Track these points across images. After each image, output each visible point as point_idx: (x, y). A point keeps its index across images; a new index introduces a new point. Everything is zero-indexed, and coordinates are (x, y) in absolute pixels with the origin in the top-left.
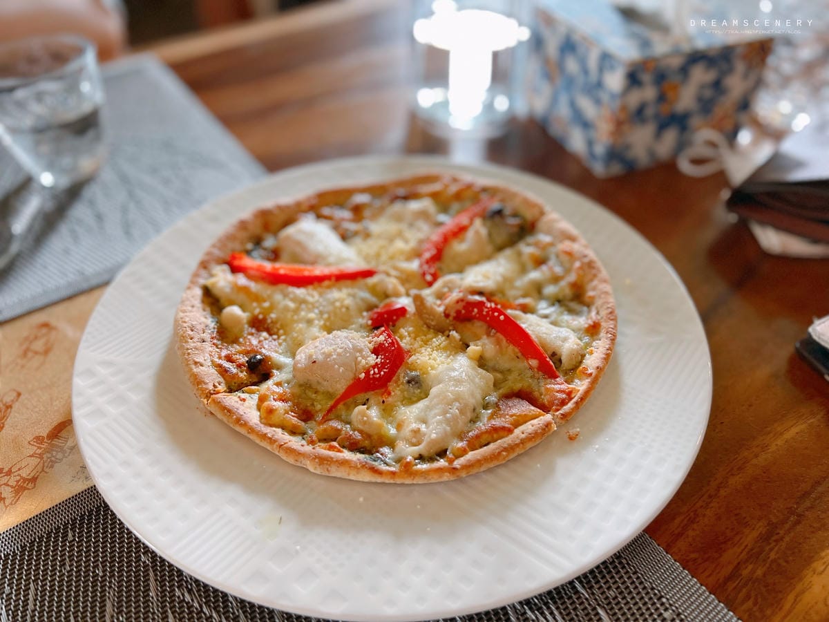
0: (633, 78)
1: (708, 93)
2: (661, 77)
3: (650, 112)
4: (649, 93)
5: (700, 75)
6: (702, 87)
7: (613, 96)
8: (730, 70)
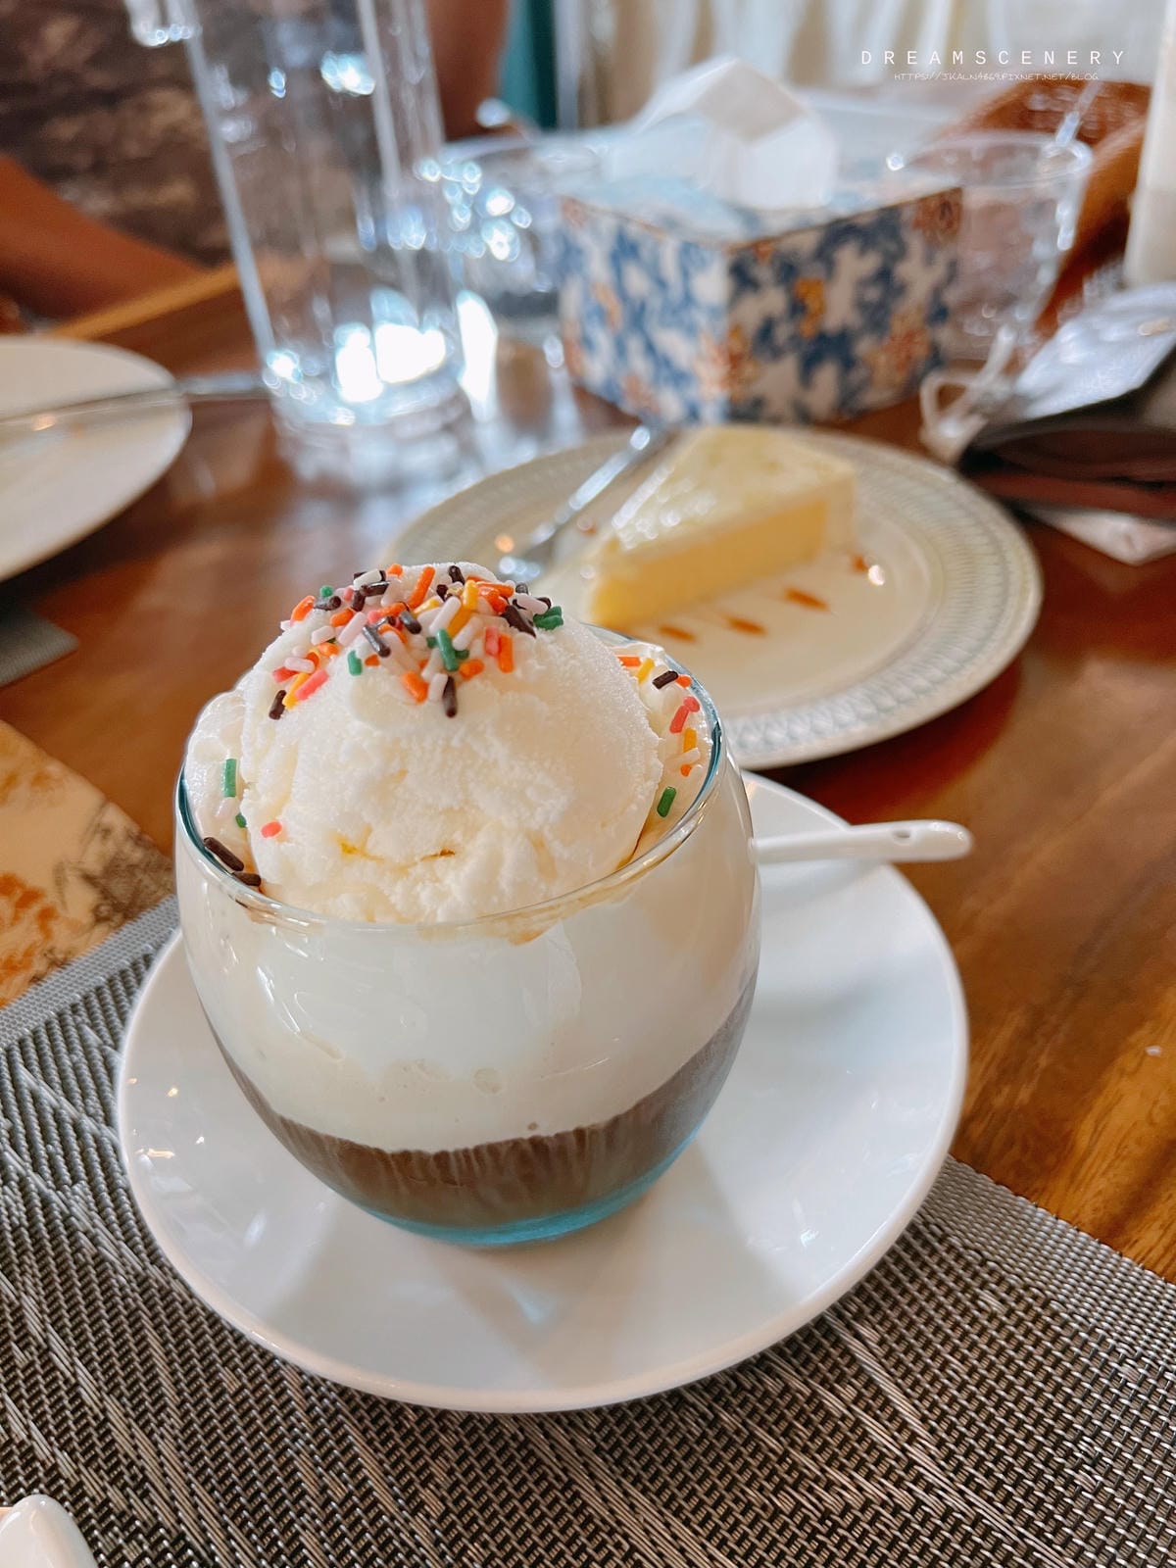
0: (742, 276)
1: (873, 294)
2: (788, 271)
3: (782, 333)
4: (773, 300)
5: (854, 264)
6: (863, 283)
7: (714, 312)
8: (901, 253)
